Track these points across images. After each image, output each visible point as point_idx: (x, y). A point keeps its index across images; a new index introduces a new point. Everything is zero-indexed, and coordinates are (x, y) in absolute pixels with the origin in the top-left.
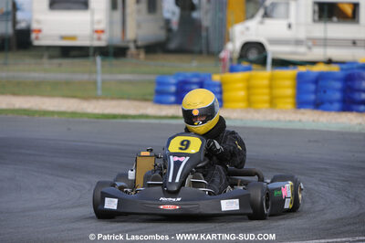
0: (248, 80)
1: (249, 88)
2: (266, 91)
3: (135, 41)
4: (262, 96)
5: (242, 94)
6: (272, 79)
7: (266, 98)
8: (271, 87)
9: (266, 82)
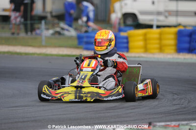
0: (145, 35)
1: (145, 40)
2: (158, 41)
3: (51, 13)
4: (154, 45)
5: (141, 43)
6: (160, 34)
7: (157, 46)
8: (160, 39)
9: (157, 36)
